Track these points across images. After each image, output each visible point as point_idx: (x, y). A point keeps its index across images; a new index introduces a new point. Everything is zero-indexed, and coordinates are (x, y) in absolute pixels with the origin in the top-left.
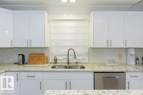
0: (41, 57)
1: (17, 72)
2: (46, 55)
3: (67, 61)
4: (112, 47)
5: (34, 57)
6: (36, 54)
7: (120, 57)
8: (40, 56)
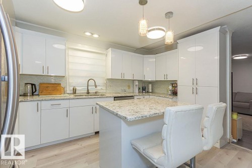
0: (57, 87)
1: (37, 102)
2: (62, 86)
3: (86, 91)
4: (125, 78)
5: (47, 87)
6: (49, 84)
7: (129, 86)
8: (55, 85)
